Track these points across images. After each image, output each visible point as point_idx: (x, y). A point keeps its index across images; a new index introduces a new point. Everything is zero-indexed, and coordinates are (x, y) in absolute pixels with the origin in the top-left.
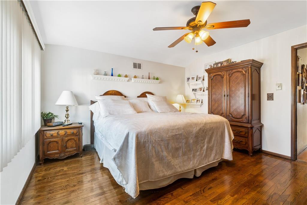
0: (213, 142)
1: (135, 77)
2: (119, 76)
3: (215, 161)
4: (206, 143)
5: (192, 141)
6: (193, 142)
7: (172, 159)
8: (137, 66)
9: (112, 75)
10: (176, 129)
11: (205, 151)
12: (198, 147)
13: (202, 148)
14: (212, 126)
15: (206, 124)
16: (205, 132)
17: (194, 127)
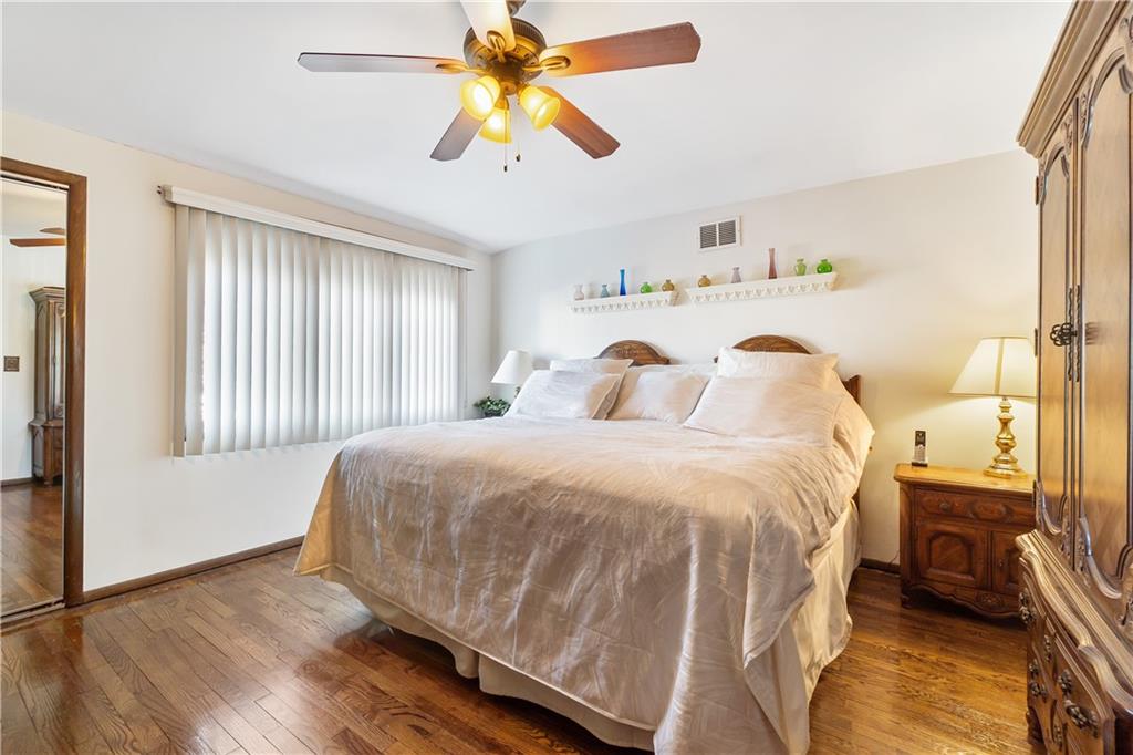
0: (572, 591)
1: (706, 282)
2: (648, 289)
3: (571, 696)
4: (528, 570)
5: (458, 529)
6: (462, 535)
7: (394, 553)
8: (719, 235)
9: (623, 293)
10: (416, 466)
11: (518, 605)
12: (486, 571)
13: (505, 584)
14: (577, 510)
15: (540, 486)
16: (526, 517)
17: (479, 483)
